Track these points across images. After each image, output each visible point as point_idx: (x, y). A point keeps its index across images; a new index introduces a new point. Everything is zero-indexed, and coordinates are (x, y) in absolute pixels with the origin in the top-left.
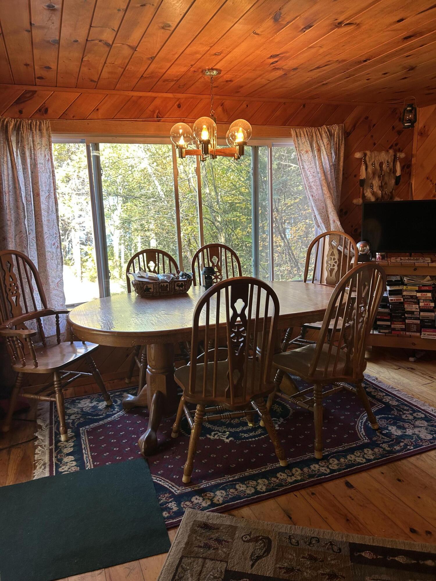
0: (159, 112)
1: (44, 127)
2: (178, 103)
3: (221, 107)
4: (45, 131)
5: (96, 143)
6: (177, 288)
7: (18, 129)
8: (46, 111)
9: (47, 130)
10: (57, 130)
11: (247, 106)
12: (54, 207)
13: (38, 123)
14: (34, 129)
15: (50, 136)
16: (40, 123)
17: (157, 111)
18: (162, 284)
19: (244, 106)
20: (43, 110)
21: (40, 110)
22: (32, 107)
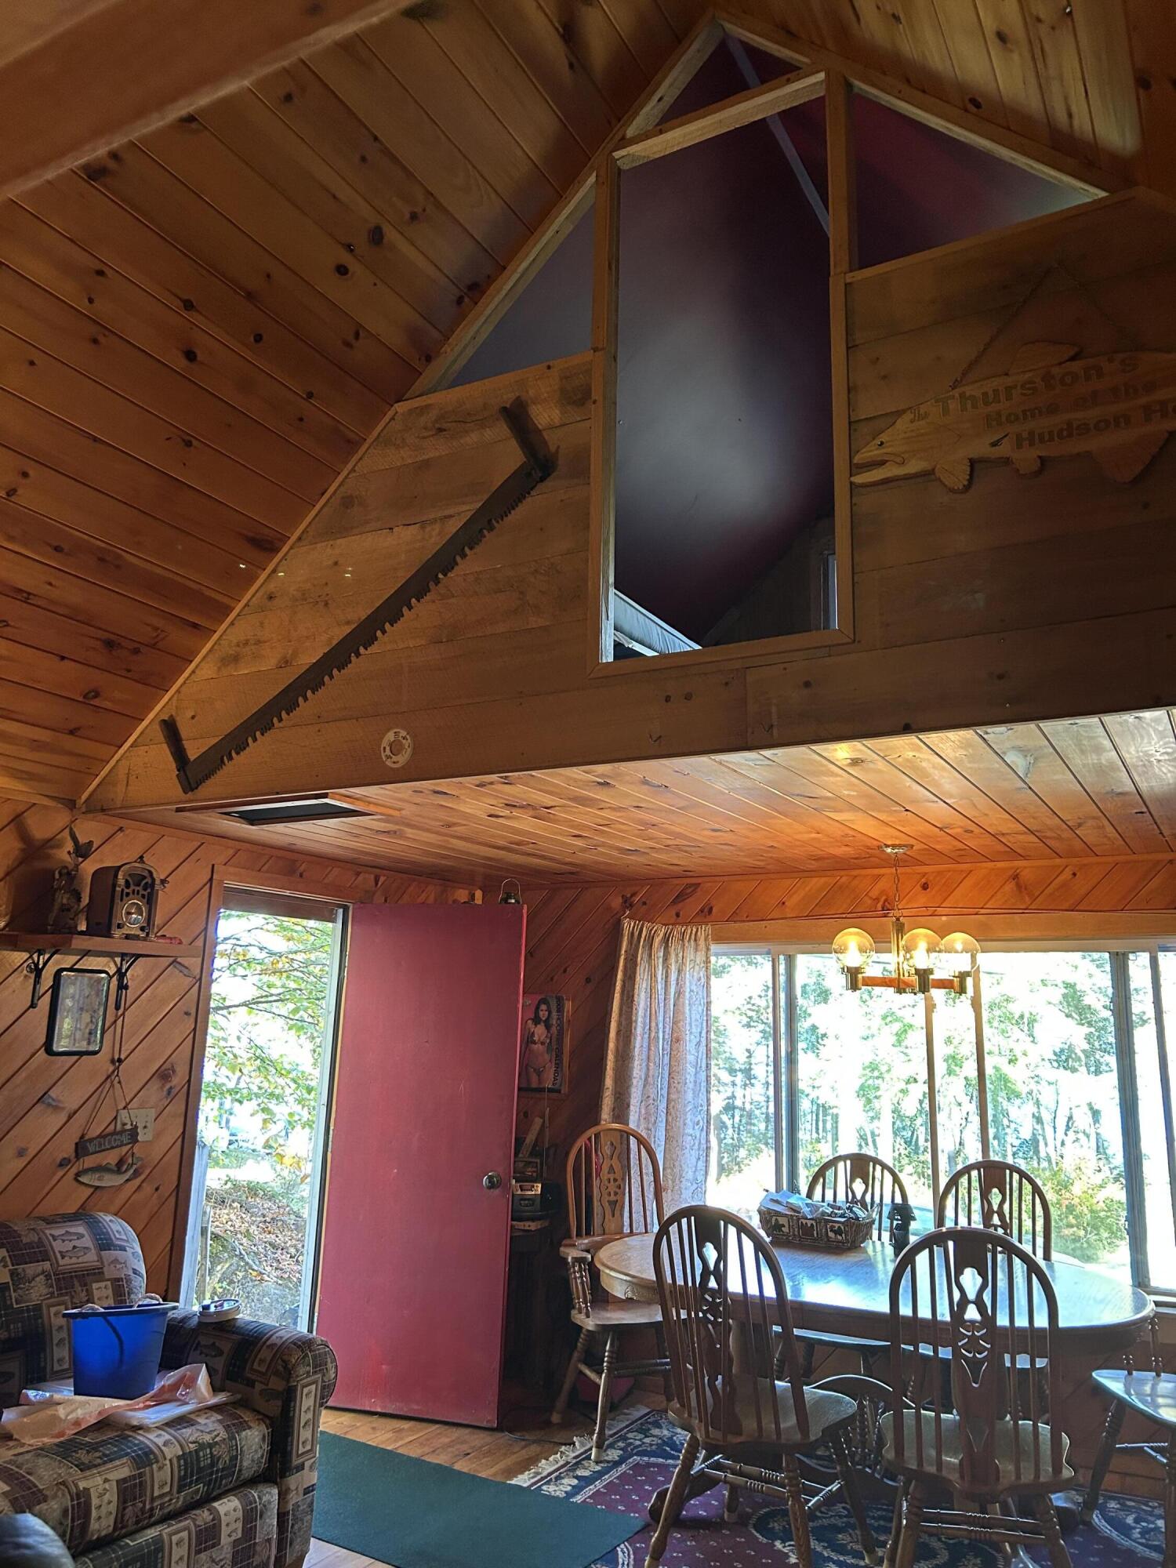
0: (886, 901)
1: (702, 935)
2: (923, 880)
3: (1014, 882)
4: (702, 942)
5: (790, 956)
6: (831, 1234)
7: (666, 941)
8: (710, 910)
9: (706, 939)
10: (719, 939)
11: (1074, 874)
12: (704, 1061)
13: (694, 930)
14: (686, 941)
15: (708, 949)
16: (697, 929)
17: (884, 898)
18: (804, 1221)
19: (1067, 875)
20: (706, 910)
21: (702, 911)
22: (693, 906)
